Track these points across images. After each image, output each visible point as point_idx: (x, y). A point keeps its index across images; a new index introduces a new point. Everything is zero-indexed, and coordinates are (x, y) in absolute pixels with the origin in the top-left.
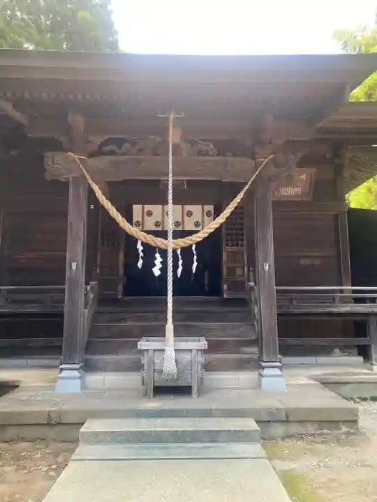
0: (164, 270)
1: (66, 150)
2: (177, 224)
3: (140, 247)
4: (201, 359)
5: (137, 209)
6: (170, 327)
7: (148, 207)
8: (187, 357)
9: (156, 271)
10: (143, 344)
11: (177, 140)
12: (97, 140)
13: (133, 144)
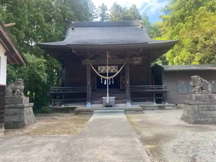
0: (106, 83)
1: (86, 59)
2: (109, 71)
3: (101, 79)
4: (114, 100)
5: (99, 67)
6: (108, 95)
7: (102, 67)
8: (111, 100)
9: (105, 84)
10: (103, 98)
11: (109, 57)
12: (92, 56)
13: (99, 56)
